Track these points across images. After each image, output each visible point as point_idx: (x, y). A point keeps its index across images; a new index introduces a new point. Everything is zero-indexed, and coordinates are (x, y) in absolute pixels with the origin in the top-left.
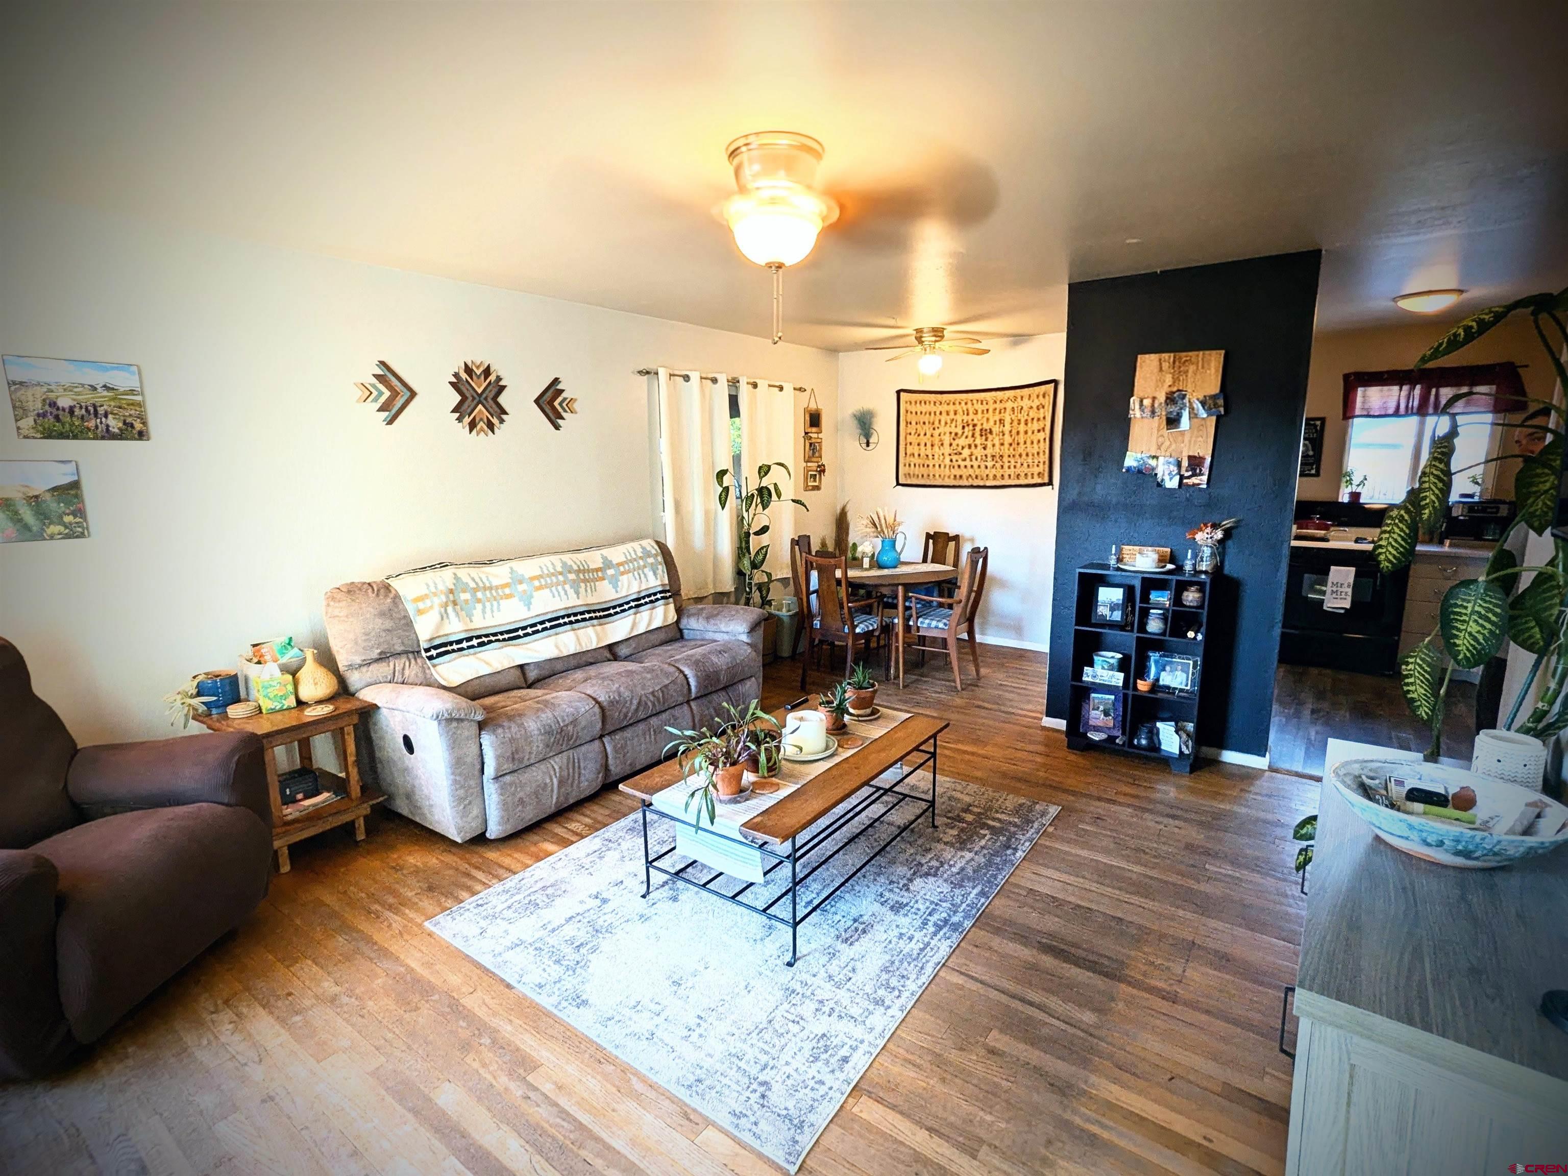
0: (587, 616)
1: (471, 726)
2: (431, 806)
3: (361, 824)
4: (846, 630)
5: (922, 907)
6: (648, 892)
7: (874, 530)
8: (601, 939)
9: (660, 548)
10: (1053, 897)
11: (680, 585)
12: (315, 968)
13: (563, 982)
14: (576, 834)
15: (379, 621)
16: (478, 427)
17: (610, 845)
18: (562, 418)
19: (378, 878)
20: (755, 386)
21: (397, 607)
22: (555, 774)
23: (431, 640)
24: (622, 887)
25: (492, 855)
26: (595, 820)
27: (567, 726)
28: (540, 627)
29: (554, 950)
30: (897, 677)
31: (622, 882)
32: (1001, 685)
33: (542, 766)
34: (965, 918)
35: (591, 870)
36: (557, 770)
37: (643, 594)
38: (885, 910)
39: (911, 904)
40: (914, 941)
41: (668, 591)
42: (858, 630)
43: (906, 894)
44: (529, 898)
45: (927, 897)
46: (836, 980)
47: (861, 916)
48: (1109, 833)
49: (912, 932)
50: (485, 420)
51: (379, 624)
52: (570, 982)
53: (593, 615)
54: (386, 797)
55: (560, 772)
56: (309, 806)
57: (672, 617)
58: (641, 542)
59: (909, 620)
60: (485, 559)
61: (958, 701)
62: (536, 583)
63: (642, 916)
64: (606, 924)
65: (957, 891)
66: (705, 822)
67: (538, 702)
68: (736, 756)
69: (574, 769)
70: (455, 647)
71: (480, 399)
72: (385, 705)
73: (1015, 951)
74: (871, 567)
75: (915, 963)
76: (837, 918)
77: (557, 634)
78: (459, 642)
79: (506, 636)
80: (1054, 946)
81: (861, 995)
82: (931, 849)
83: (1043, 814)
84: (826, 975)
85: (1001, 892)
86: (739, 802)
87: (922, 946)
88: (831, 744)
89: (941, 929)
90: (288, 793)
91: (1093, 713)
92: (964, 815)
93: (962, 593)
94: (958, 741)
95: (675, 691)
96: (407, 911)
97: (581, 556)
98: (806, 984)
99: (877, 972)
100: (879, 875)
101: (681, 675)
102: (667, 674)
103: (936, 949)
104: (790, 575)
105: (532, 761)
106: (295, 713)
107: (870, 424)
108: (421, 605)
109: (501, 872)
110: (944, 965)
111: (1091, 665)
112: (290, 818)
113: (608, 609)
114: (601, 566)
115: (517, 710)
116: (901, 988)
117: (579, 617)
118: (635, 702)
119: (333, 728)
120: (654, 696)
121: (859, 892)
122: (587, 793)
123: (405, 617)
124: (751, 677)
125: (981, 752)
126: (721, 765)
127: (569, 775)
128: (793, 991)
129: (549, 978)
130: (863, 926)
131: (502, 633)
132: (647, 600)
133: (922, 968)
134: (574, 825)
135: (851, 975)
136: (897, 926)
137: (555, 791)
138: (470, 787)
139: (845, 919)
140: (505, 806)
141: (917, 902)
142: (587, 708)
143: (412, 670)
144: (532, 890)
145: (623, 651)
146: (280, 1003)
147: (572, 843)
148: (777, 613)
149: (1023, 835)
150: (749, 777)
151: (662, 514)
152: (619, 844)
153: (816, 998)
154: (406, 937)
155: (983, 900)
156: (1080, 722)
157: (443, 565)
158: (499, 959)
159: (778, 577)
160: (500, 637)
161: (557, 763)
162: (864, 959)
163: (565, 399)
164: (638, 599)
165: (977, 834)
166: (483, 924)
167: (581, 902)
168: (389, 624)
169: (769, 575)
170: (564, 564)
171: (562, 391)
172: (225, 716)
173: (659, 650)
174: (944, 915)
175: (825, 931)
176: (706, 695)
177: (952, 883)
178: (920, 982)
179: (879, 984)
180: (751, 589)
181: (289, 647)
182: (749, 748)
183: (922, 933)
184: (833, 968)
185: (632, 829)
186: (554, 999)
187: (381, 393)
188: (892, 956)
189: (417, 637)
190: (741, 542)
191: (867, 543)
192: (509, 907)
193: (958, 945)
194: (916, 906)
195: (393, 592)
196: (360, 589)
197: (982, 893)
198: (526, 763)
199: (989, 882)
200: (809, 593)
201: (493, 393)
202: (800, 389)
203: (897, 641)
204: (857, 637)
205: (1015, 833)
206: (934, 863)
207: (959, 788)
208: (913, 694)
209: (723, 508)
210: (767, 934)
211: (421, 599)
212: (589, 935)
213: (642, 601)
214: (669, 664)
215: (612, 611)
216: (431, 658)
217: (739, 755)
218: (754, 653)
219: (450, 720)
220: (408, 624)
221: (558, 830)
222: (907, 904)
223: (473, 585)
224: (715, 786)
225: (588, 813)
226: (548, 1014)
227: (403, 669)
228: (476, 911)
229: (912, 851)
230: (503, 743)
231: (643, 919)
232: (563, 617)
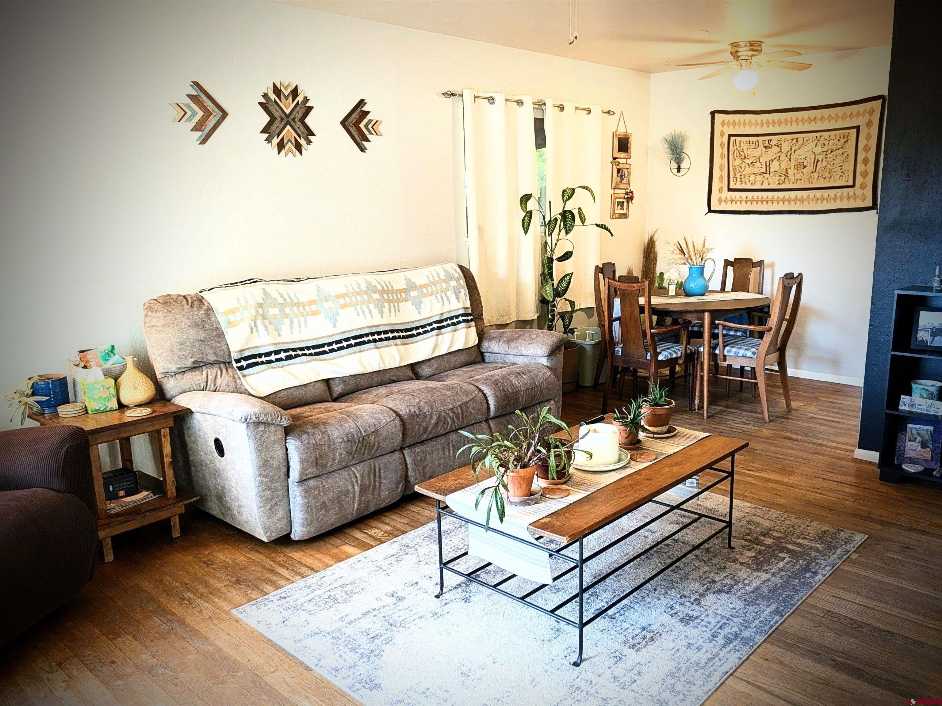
0: (391, 335)
1: (278, 431)
2: (240, 506)
3: (176, 521)
4: (649, 357)
5: (713, 621)
6: (441, 593)
7: (681, 256)
8: (395, 632)
9: (462, 271)
10: (851, 619)
11: (482, 310)
12: (134, 642)
13: (358, 668)
14: (376, 539)
15: (193, 332)
16: (287, 148)
17: (408, 550)
18: (368, 140)
19: (191, 570)
20: (562, 108)
21: (210, 319)
22: (357, 481)
23: (241, 351)
24: (418, 587)
25: (296, 555)
26: (394, 527)
27: (368, 435)
28: (345, 344)
29: (351, 639)
30: (701, 407)
31: (417, 583)
32: (812, 417)
33: (345, 473)
34: (757, 633)
35: (388, 572)
36: (359, 478)
37: (445, 316)
38: (674, 621)
39: (702, 618)
40: (702, 651)
41: (470, 315)
42: (661, 357)
43: (697, 608)
44: (329, 593)
45: (719, 612)
46: (621, 681)
47: (649, 625)
48: (917, 562)
49: (701, 642)
50: (293, 142)
51: (194, 334)
52: (364, 669)
53: (396, 334)
54: (199, 498)
55: (361, 481)
56: (131, 502)
57: (473, 340)
58: (444, 266)
59: (715, 348)
60: (293, 277)
61: (765, 432)
62: (342, 301)
63: (434, 614)
64: (401, 619)
65: (751, 608)
66: (495, 522)
67: (341, 413)
68: (526, 460)
69: (375, 478)
70: (264, 359)
71: (288, 120)
72: (199, 410)
73: (807, 667)
74: (677, 295)
75: (702, 671)
76: (625, 625)
77: (361, 351)
78: (268, 354)
79: (313, 351)
80: (849, 665)
81: (645, 696)
82: (725, 568)
83: (848, 541)
84: (611, 676)
85: (796, 612)
86: (529, 504)
87: (710, 656)
88: (623, 457)
89: (731, 642)
90: (111, 489)
91: (909, 445)
92: (763, 538)
93: (773, 321)
94: (762, 470)
95: (474, 408)
96: (216, 600)
97: (385, 277)
98: (591, 683)
99: (663, 677)
100: (670, 589)
101: (480, 394)
102: (467, 393)
103: (724, 659)
104: (594, 305)
105: (334, 468)
106: (116, 414)
107: (682, 148)
108: (232, 318)
109: (303, 570)
110: (731, 675)
111: (909, 393)
112: (113, 512)
113: (411, 329)
114: (405, 287)
115: (321, 419)
116: (686, 693)
117: (383, 336)
118: (435, 417)
119: (151, 429)
120: (453, 412)
121: (650, 603)
122: (388, 502)
123: (217, 328)
124: (551, 399)
125: (786, 480)
126: (511, 466)
127: (370, 483)
128: (578, 688)
129: (345, 663)
130: (652, 634)
131: (308, 348)
132: (449, 322)
133: (709, 676)
134: (373, 531)
135: (636, 678)
136: (686, 637)
137: (357, 499)
138: (276, 489)
139: (633, 627)
140: (308, 508)
141: (708, 615)
142: (388, 420)
143: (224, 380)
144: (332, 587)
145: (425, 371)
146: (104, 669)
147: (372, 547)
148: (579, 341)
149: (825, 560)
150: (539, 483)
151: (466, 239)
152: (416, 550)
153: (600, 696)
154: (215, 622)
155: (777, 618)
156: (894, 454)
157: (253, 281)
158: (299, 645)
159: (582, 307)
160: (307, 352)
161: (359, 470)
162: (650, 664)
163: (370, 121)
164: (440, 321)
165: (775, 556)
166: (285, 613)
167: (378, 599)
168: (202, 335)
169: (572, 304)
170: (369, 284)
171: (367, 113)
172: (56, 415)
173: (460, 371)
174: (735, 629)
175: (612, 637)
176: (504, 415)
177: (745, 600)
178: (706, 689)
179: (664, 687)
180: (553, 316)
181: (112, 355)
182: (539, 451)
183: (711, 645)
184: (619, 670)
185: (429, 537)
186: (349, 682)
187: (194, 113)
188: (679, 663)
189: (228, 348)
190: (544, 268)
191: (672, 270)
192: (310, 601)
193: (748, 658)
194: (707, 619)
195: (206, 304)
196: (175, 301)
197: (777, 612)
198: (329, 469)
199: (784, 601)
200: (611, 321)
201: (301, 113)
202: (608, 112)
203: (702, 370)
204: (661, 364)
205: (816, 558)
206: (728, 581)
207: (759, 512)
208: (718, 424)
209: (526, 233)
210: (555, 636)
211: (232, 312)
212: (384, 628)
213: (445, 323)
214: (469, 383)
215: (415, 332)
216: (241, 368)
217: (530, 459)
218: (552, 376)
219: (258, 424)
220: (221, 335)
221: (358, 535)
222: (697, 617)
223: (281, 301)
224: (505, 486)
225: (388, 521)
226: (343, 695)
227: (216, 378)
228: (280, 602)
229: (706, 569)
230: (308, 448)
231: (435, 617)
232: (367, 335)
